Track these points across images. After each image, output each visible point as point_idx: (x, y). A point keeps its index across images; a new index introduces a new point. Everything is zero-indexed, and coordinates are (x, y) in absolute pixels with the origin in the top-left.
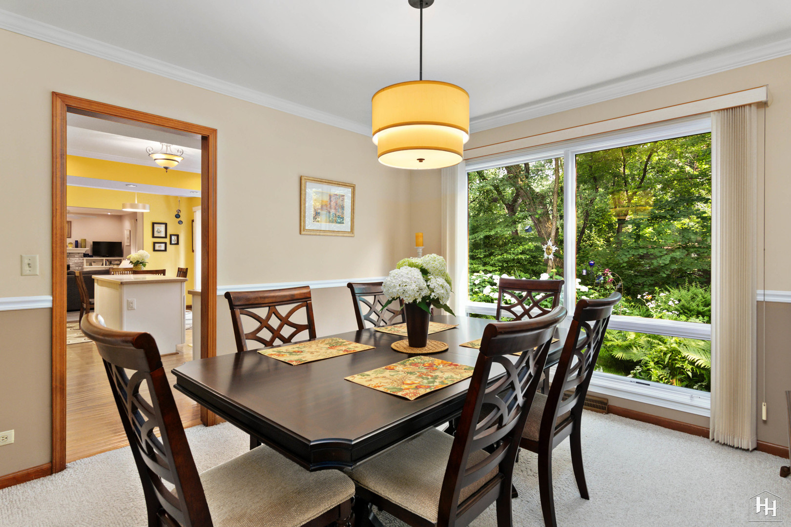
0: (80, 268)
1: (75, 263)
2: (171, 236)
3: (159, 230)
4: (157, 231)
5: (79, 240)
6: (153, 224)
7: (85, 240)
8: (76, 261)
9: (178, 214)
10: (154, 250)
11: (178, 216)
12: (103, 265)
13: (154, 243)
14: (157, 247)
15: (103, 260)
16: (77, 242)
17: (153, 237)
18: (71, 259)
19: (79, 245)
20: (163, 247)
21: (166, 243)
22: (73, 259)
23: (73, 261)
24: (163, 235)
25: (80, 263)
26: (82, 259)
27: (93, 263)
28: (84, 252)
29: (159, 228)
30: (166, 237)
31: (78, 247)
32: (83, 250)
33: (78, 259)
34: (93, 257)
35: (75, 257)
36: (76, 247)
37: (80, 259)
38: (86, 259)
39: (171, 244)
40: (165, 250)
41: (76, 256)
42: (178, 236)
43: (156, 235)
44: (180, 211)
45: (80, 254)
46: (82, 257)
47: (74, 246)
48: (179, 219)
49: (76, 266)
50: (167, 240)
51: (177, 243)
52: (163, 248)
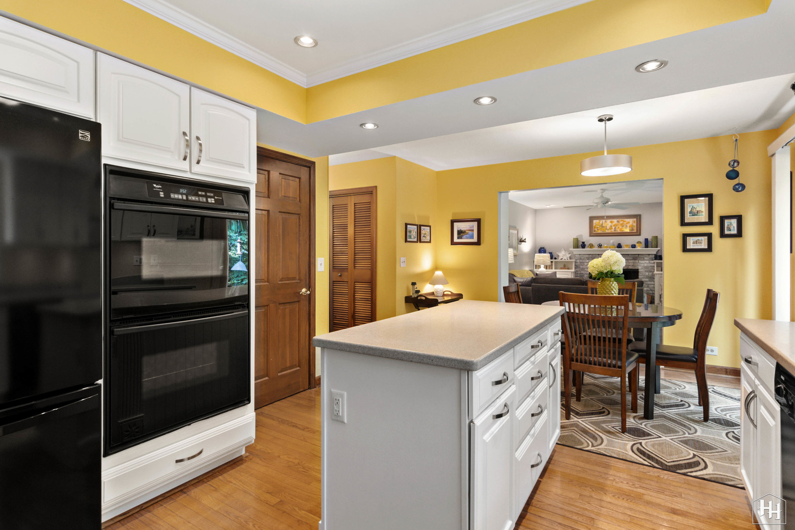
0: (650, 274)
1: (646, 267)
2: (722, 219)
3: (694, 211)
4: (690, 213)
5: (650, 239)
6: (683, 198)
7: (657, 237)
8: (645, 265)
9: (733, 171)
10: (685, 249)
11: (732, 175)
13: (685, 236)
14: (691, 243)
16: (646, 240)
17: (683, 223)
18: (640, 261)
19: (649, 244)
20: (703, 243)
21: (709, 236)
22: (642, 262)
23: (643, 265)
24: (704, 218)
25: (650, 268)
26: (652, 262)
28: (655, 253)
29: (695, 205)
30: (710, 222)
31: (648, 247)
32: (653, 251)
33: (647, 262)
35: (644, 260)
37: (651, 262)
38: (657, 263)
39: (723, 235)
40: (709, 249)
41: (645, 258)
42: (739, 218)
43: (688, 218)
44: (738, 163)
45: (650, 256)
46: (653, 260)
47: (644, 246)
48: (736, 181)
49: (646, 271)
50: (714, 229)
51: (739, 234)
52: (704, 245)
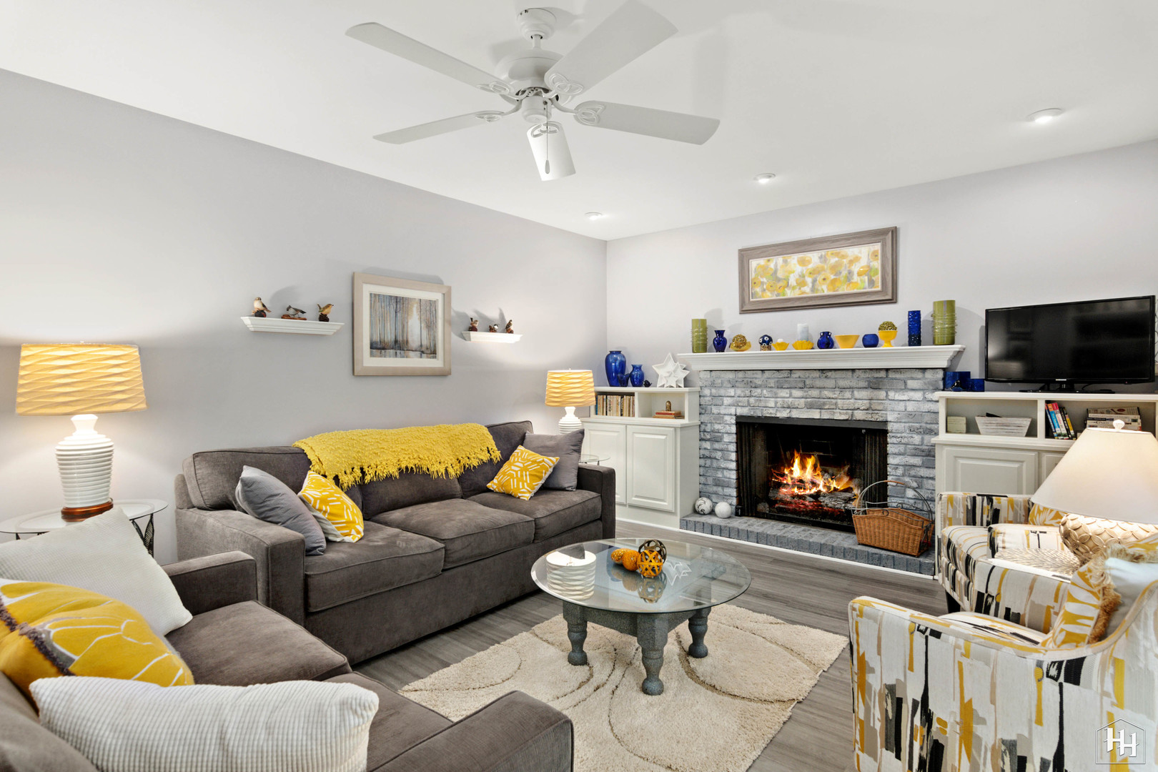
0: (924, 439)
1: (911, 415)
5: (927, 310)
7: (951, 304)
8: (911, 407)
12: (1032, 432)
15: (1035, 402)
16: (915, 317)
18: (891, 394)
19: (925, 331)
22: (898, 396)
23: (901, 406)
25: (925, 419)
27: (981, 422)
28: (947, 364)
31: (919, 343)
32: (937, 356)
33: (918, 395)
34: (982, 389)
35: (906, 389)
36: (910, 344)
37: (930, 396)
38: (948, 400)
41: (911, 384)
45: (929, 375)
47: (906, 341)
49: (910, 430)
